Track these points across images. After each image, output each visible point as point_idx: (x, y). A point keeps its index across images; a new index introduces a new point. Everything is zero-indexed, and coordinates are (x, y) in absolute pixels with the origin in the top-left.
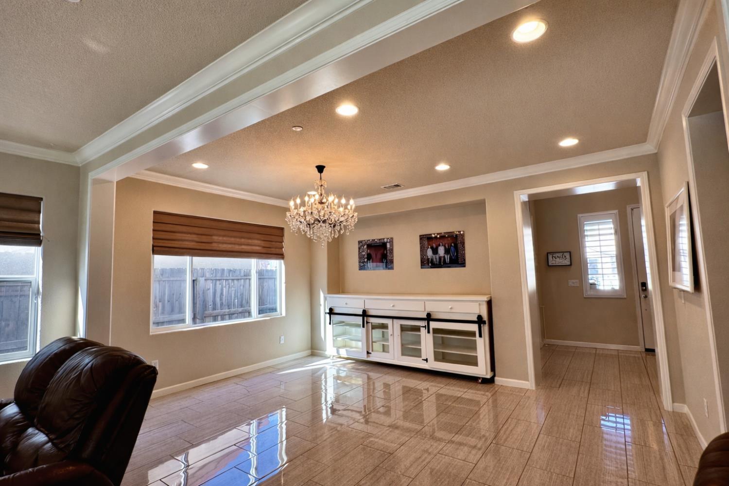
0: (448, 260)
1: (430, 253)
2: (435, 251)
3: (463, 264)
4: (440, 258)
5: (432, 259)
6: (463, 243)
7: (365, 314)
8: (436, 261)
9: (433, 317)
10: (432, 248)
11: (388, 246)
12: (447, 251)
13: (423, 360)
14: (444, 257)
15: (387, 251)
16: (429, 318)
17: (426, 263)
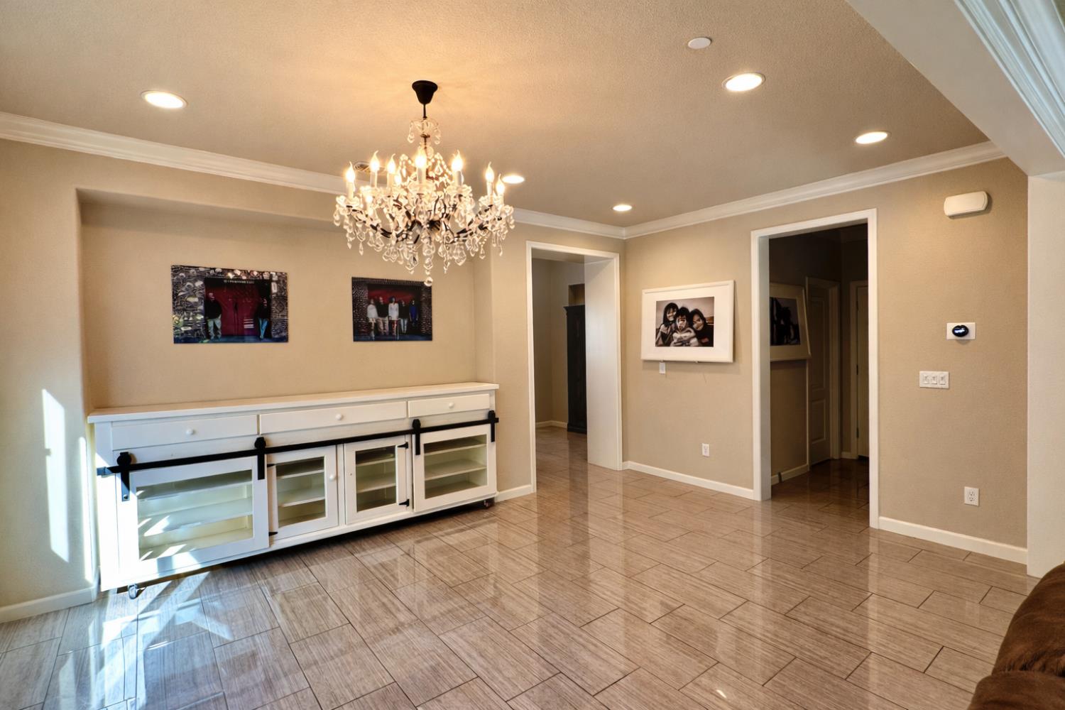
0: (404, 328)
1: (372, 312)
2: (383, 311)
3: (428, 336)
4: (391, 323)
5: (377, 325)
6: (429, 302)
7: (261, 448)
8: (384, 329)
9: (424, 425)
10: (378, 305)
11: (274, 289)
12: (402, 314)
13: (400, 504)
14: (398, 322)
15: (269, 301)
16: (417, 428)
17: (362, 331)
